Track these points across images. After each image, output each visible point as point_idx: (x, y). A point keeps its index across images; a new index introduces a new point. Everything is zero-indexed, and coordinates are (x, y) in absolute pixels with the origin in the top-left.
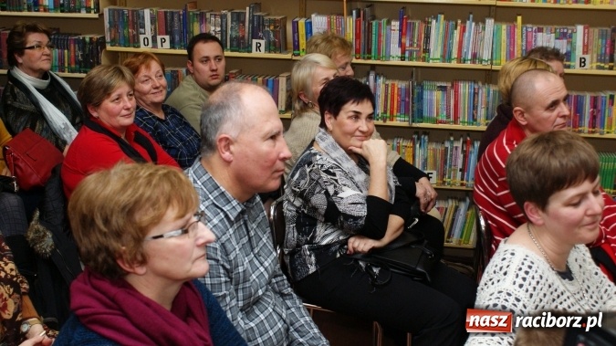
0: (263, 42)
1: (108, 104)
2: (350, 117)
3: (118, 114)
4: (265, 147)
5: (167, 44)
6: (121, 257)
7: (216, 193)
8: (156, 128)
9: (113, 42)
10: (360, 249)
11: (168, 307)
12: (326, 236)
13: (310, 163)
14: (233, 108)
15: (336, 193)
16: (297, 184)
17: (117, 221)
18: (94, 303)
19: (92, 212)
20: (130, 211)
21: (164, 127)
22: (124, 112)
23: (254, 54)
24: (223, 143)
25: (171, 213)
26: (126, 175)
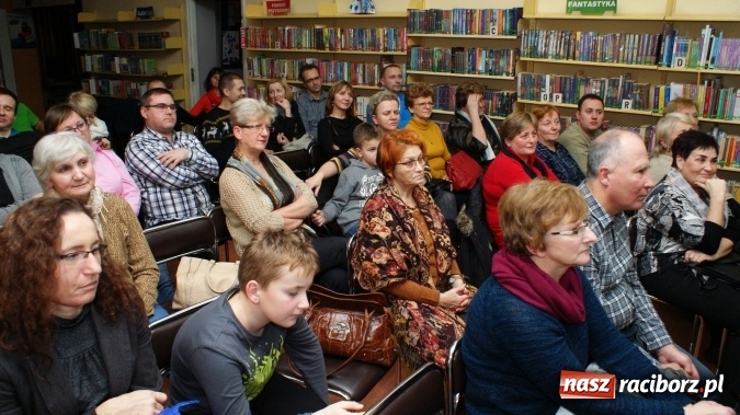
0: (630, 102)
1: (518, 139)
2: (697, 160)
3: (524, 146)
4: (635, 178)
5: (560, 100)
6: (529, 244)
7: (594, 207)
8: (549, 157)
9: (523, 97)
10: (694, 260)
11: (557, 280)
12: (668, 246)
13: (662, 192)
14: (613, 148)
15: (681, 216)
16: (650, 207)
17: (529, 219)
18: (507, 270)
19: (512, 210)
20: (538, 214)
21: (554, 157)
22: (529, 145)
23: (623, 110)
24: (603, 173)
25: (567, 218)
26: (539, 188)
